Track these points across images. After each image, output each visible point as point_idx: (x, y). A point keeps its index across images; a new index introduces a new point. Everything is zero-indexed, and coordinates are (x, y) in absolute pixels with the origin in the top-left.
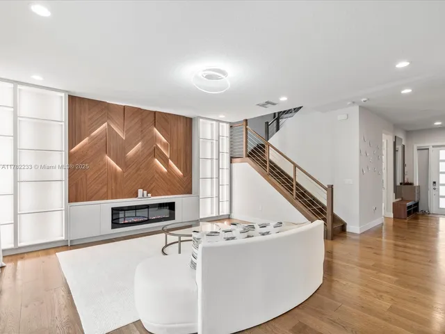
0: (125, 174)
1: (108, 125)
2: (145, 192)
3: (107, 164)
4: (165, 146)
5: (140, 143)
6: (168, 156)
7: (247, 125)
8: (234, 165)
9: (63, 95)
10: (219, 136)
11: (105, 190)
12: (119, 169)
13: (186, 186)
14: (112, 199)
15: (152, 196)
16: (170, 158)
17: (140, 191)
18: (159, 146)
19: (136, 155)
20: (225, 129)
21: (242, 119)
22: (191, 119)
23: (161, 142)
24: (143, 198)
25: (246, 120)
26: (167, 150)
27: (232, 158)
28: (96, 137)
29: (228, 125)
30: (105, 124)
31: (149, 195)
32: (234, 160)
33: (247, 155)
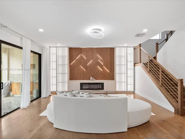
0: (87, 72)
2: (93, 78)
4: (101, 61)
5: (92, 60)
6: (103, 64)
7: (140, 47)
8: (136, 67)
9: (67, 48)
10: (127, 54)
11: (80, 77)
12: (84, 70)
13: (111, 77)
14: (82, 80)
15: (96, 80)
16: (104, 65)
17: (91, 78)
18: (99, 61)
20: (131, 51)
21: (138, 44)
22: (113, 48)
23: (100, 59)
24: (92, 81)
25: (140, 45)
27: (135, 64)
28: (78, 59)
29: (132, 49)
30: (80, 55)
31: (95, 79)
32: (136, 65)
33: (140, 62)
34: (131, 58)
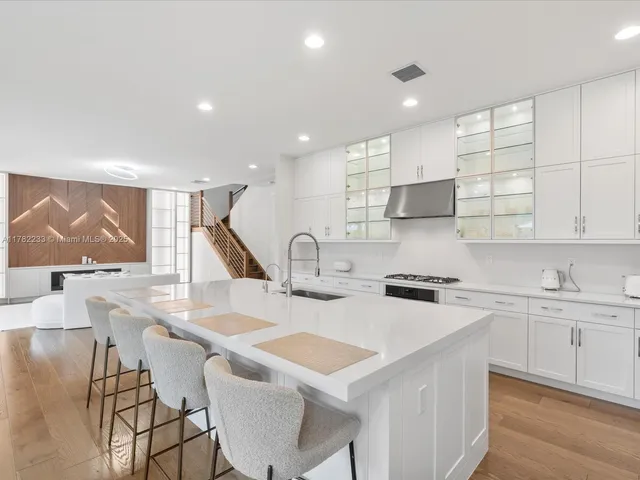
1: (51, 199)
2: (90, 260)
3: (50, 234)
4: (114, 217)
5: (85, 215)
6: (117, 226)
7: (202, 196)
8: (194, 234)
10: (176, 206)
11: (47, 257)
13: (140, 254)
14: (54, 265)
15: (97, 262)
16: (120, 228)
17: (84, 259)
18: (107, 217)
19: (81, 225)
20: (185, 200)
21: (199, 190)
22: (145, 190)
23: (109, 213)
24: (88, 266)
25: (202, 192)
26: (115, 220)
27: (192, 227)
28: (39, 209)
29: (187, 196)
30: (48, 198)
31: (94, 262)
32: (194, 229)
33: (202, 226)
34: (184, 215)
